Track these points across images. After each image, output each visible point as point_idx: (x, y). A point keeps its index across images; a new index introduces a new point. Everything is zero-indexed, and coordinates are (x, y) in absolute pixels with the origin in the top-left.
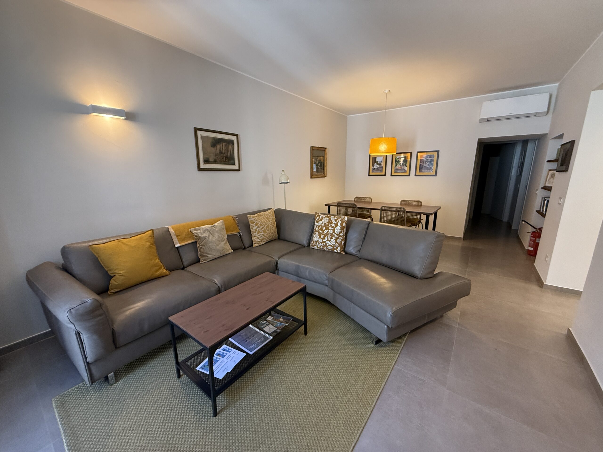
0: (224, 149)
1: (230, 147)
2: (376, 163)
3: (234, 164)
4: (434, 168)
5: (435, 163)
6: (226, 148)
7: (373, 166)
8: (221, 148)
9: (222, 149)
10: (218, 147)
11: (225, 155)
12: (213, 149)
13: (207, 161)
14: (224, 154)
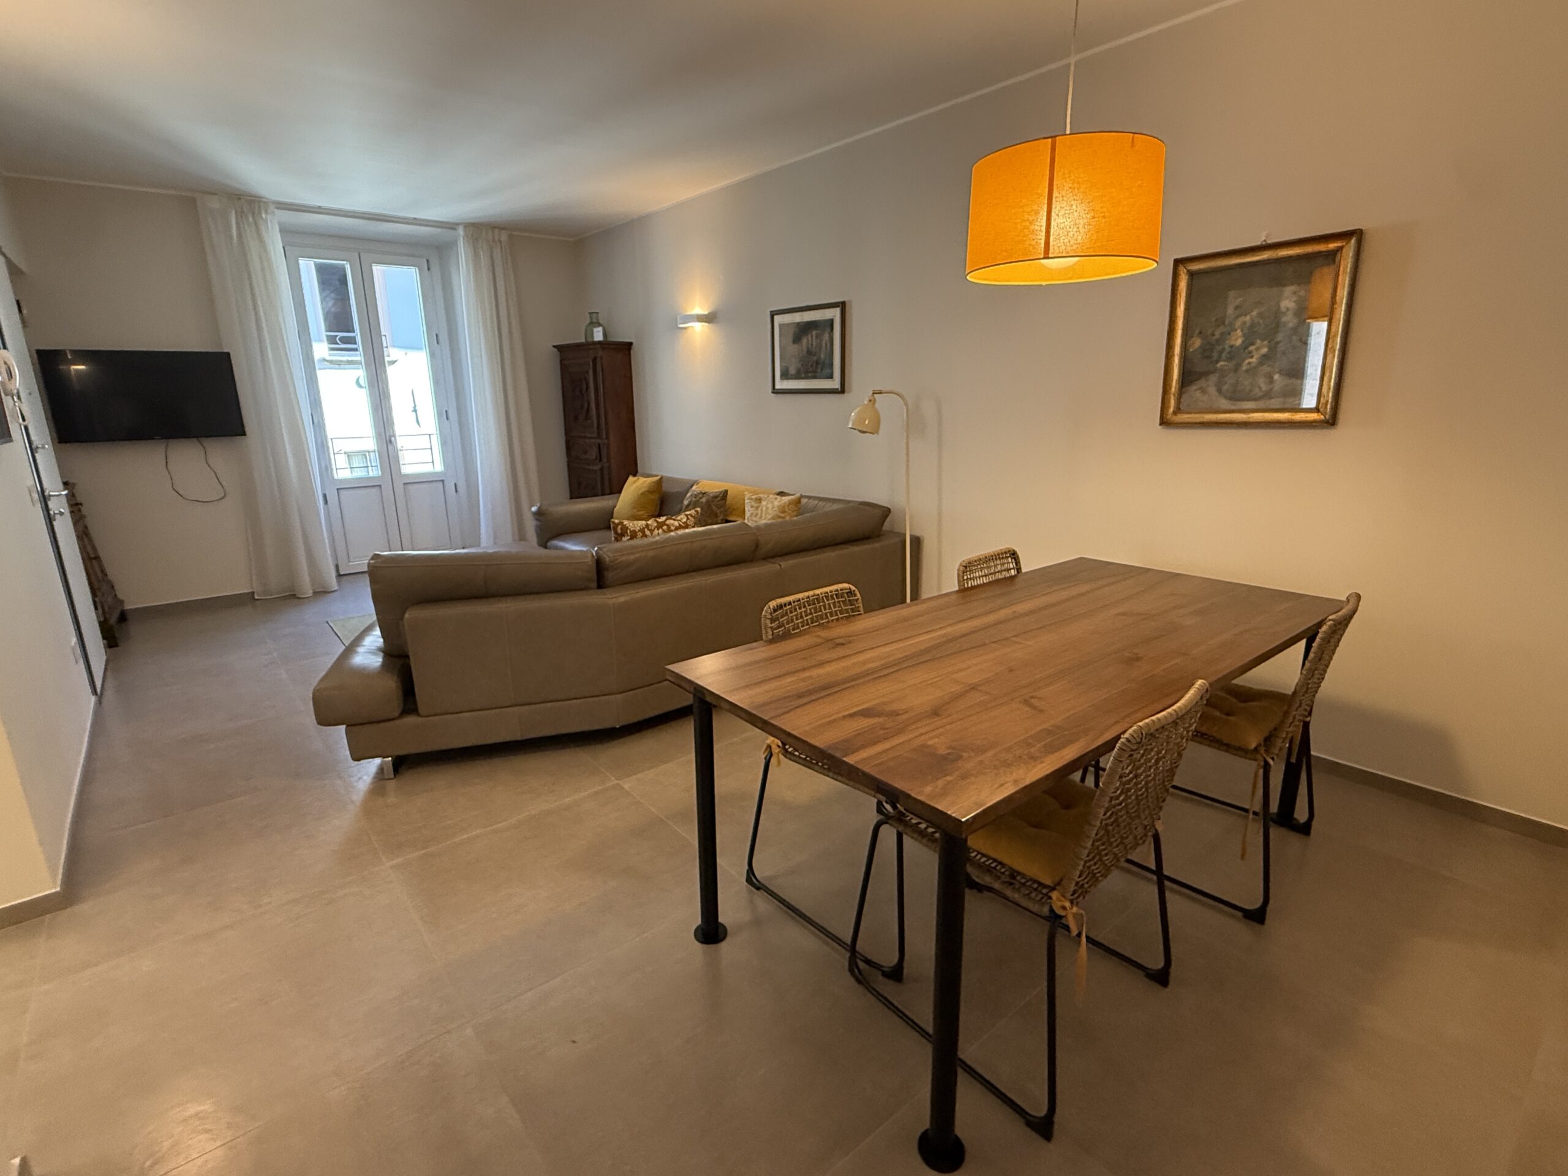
0: (814, 344)
1: (826, 336)
3: (831, 377)
6: (818, 341)
8: (810, 342)
9: (812, 345)
10: (804, 341)
11: (815, 358)
12: (796, 346)
13: (785, 375)
14: (814, 355)
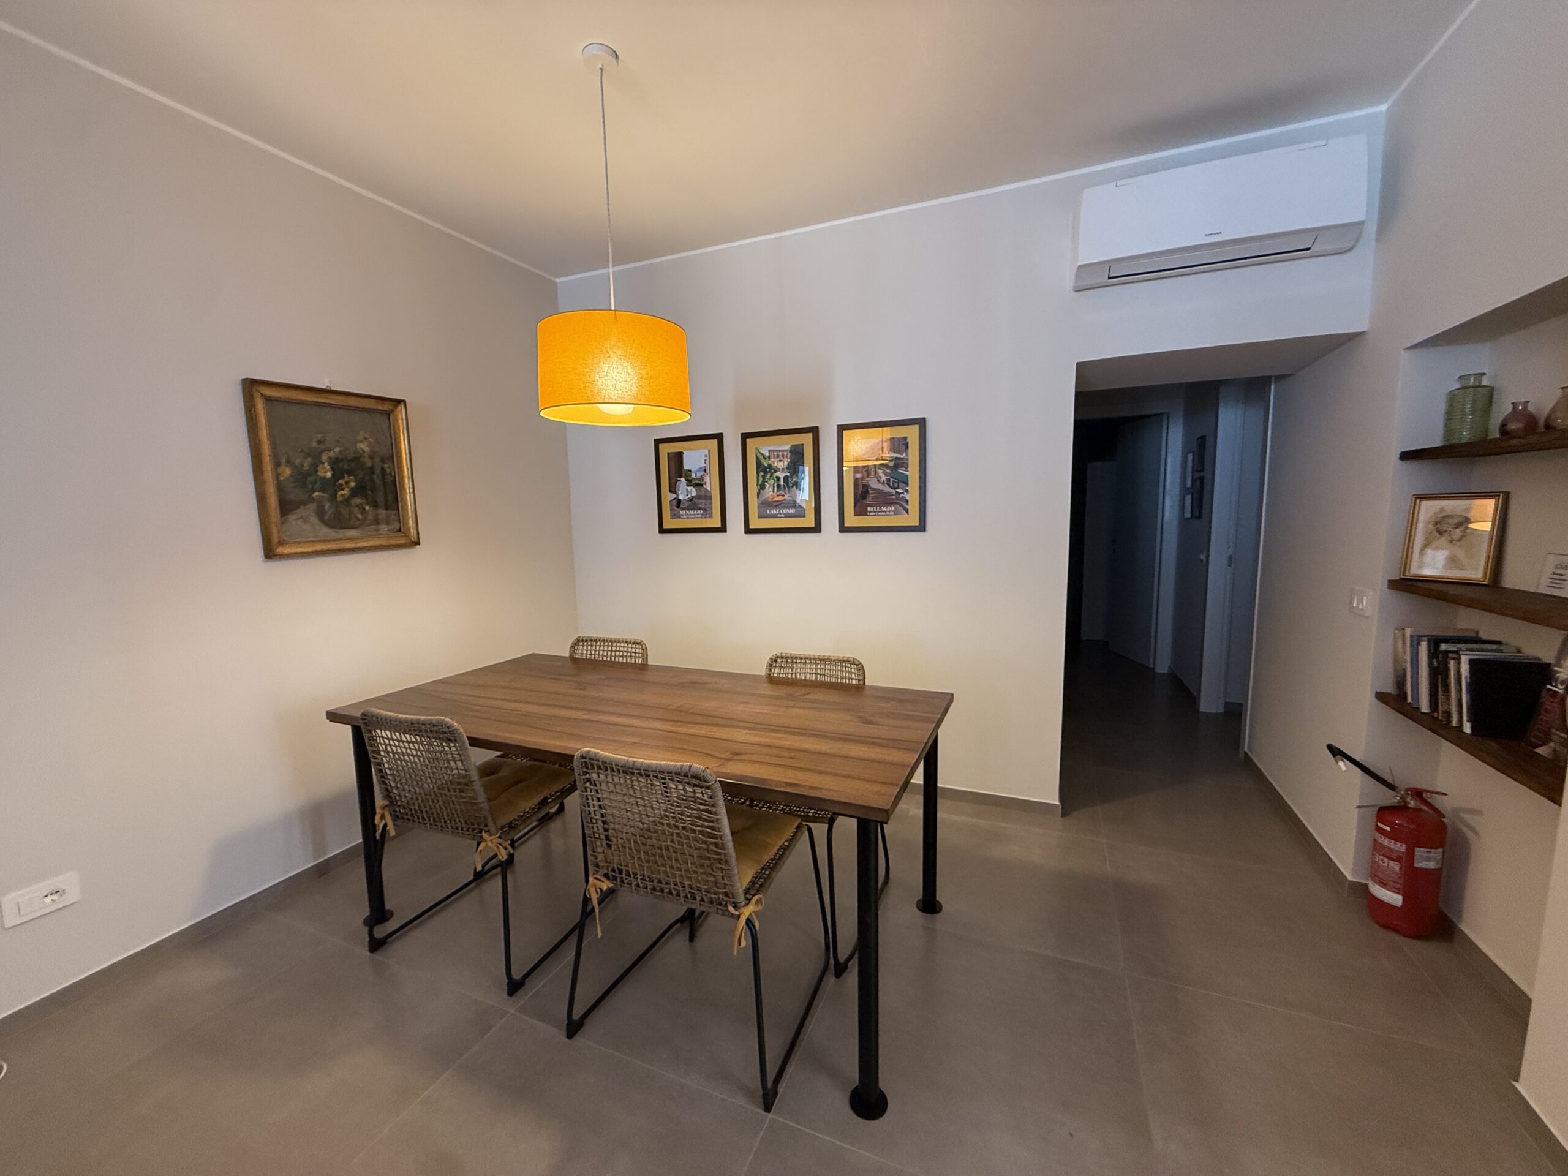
2: (683, 479)
4: (913, 496)
5: (913, 473)
7: (673, 489)
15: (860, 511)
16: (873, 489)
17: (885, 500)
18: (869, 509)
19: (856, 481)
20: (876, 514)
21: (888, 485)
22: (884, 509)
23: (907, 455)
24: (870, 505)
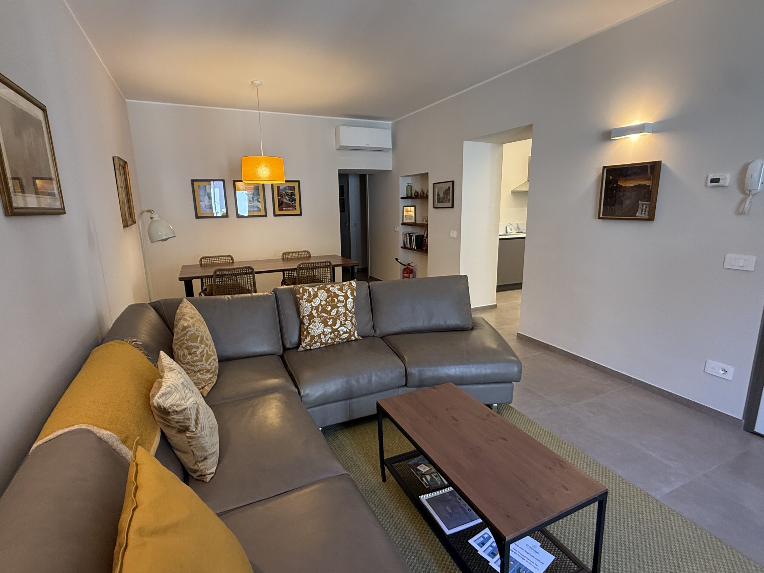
4: (297, 205)
5: (297, 197)
15: (281, 209)
16: (284, 202)
17: (288, 206)
18: (284, 209)
19: (279, 199)
20: (286, 210)
21: (289, 201)
22: (288, 208)
23: (295, 191)
24: (284, 207)
